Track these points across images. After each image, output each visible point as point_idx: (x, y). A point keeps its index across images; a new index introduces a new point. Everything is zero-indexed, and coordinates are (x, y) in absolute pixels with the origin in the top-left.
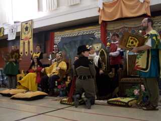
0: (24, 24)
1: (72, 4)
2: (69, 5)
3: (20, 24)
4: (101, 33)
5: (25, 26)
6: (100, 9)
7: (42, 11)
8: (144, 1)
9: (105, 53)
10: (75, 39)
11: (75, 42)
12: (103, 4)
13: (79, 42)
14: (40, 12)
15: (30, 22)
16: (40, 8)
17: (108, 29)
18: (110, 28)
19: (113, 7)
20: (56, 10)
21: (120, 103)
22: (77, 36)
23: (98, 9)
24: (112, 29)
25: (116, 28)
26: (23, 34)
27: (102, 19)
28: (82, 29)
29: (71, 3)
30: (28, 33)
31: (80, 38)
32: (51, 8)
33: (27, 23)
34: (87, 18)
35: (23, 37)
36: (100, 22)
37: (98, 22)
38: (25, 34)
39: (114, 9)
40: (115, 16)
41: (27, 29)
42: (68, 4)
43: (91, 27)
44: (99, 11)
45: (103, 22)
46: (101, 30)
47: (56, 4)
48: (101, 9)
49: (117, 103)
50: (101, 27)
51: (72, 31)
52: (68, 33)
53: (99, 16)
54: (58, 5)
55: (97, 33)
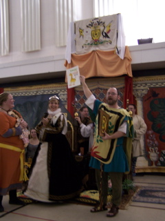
1: (30, 50)
2: (26, 50)
4: (68, 95)
6: (67, 62)
8: (125, 58)
9: (72, 126)
10: (32, 100)
11: (32, 104)
12: (72, 55)
13: (37, 104)
17: (77, 89)
18: (79, 88)
19: (84, 61)
20: (7, 56)
21: (89, 201)
22: (36, 96)
23: (64, 62)
28: (43, 86)
29: (28, 48)
31: (39, 99)
34: (49, 73)
39: (86, 64)
40: (86, 73)
42: (24, 49)
43: (54, 85)
44: (66, 65)
47: (7, 47)
48: (69, 62)
49: (86, 201)
51: (28, 88)
52: (23, 91)
54: (10, 50)
55: (62, 93)
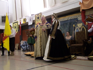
0: (37, 15)
1: (63, 2)
2: (62, 2)
3: (34, 15)
4: (82, 17)
5: (37, 16)
6: (80, 2)
7: (46, 7)
10: (66, 22)
11: (67, 24)
13: (69, 23)
14: (45, 8)
15: (40, 14)
16: (45, 6)
17: (86, 14)
18: (87, 13)
20: (54, 6)
22: (68, 20)
23: (79, 3)
24: (89, 14)
25: (91, 13)
26: (36, 21)
27: (82, 9)
28: (70, 16)
30: (39, 20)
31: (69, 21)
32: (52, 5)
33: (38, 15)
34: (73, 9)
35: (37, 23)
36: (81, 11)
37: (80, 11)
38: (37, 21)
40: (90, 6)
41: (38, 18)
42: (61, 2)
43: (75, 14)
44: (80, 4)
45: (83, 10)
46: (82, 15)
47: (54, 2)
48: (81, 2)
50: (82, 14)
51: (64, 17)
52: (62, 19)
53: (80, 7)
54: (55, 3)
55: (79, 17)
